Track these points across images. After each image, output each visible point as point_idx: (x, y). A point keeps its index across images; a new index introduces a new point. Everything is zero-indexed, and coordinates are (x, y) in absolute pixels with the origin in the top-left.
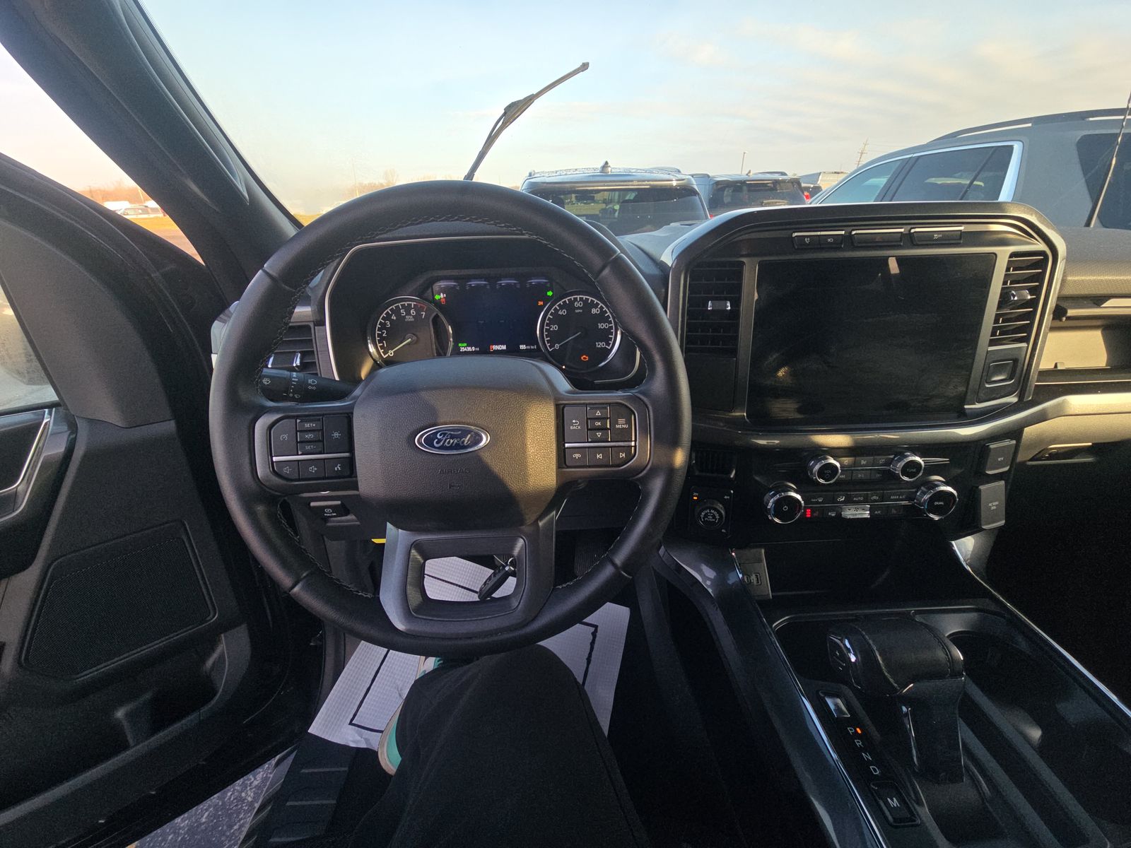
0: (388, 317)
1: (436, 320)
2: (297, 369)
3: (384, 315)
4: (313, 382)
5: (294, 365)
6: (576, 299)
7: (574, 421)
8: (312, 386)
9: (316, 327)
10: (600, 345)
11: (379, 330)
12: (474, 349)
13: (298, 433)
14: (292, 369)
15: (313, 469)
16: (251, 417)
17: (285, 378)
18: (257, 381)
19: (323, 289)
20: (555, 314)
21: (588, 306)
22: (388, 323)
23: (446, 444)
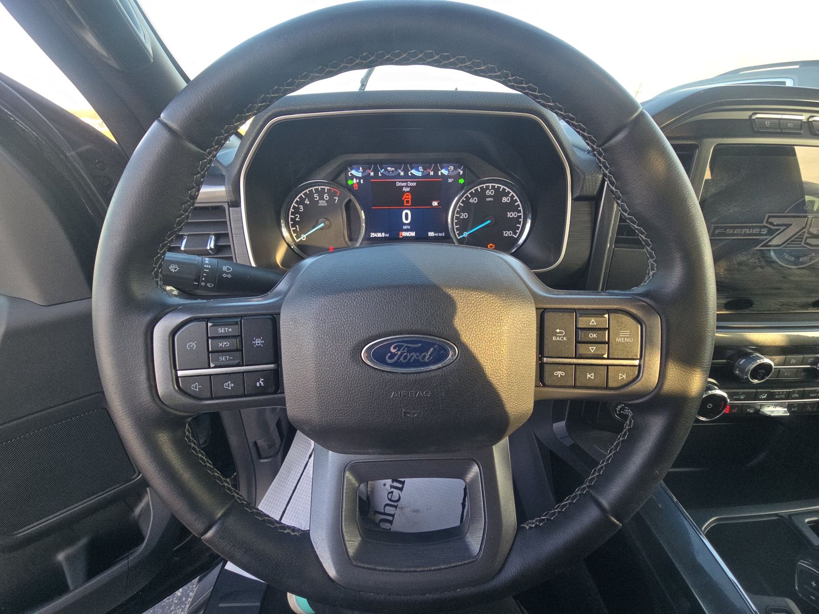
0: (301, 201)
1: (349, 206)
2: (211, 252)
3: (297, 199)
4: (228, 269)
5: (208, 248)
6: (487, 188)
7: (558, 331)
8: (227, 273)
9: (230, 209)
10: (507, 234)
11: (293, 214)
12: (383, 235)
13: (210, 341)
14: (205, 253)
15: (229, 385)
16: (148, 318)
17: (196, 265)
18: (157, 271)
19: (238, 167)
20: (466, 202)
21: (499, 194)
22: (301, 207)
23: (401, 359)
